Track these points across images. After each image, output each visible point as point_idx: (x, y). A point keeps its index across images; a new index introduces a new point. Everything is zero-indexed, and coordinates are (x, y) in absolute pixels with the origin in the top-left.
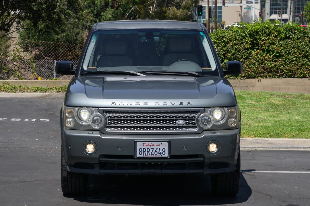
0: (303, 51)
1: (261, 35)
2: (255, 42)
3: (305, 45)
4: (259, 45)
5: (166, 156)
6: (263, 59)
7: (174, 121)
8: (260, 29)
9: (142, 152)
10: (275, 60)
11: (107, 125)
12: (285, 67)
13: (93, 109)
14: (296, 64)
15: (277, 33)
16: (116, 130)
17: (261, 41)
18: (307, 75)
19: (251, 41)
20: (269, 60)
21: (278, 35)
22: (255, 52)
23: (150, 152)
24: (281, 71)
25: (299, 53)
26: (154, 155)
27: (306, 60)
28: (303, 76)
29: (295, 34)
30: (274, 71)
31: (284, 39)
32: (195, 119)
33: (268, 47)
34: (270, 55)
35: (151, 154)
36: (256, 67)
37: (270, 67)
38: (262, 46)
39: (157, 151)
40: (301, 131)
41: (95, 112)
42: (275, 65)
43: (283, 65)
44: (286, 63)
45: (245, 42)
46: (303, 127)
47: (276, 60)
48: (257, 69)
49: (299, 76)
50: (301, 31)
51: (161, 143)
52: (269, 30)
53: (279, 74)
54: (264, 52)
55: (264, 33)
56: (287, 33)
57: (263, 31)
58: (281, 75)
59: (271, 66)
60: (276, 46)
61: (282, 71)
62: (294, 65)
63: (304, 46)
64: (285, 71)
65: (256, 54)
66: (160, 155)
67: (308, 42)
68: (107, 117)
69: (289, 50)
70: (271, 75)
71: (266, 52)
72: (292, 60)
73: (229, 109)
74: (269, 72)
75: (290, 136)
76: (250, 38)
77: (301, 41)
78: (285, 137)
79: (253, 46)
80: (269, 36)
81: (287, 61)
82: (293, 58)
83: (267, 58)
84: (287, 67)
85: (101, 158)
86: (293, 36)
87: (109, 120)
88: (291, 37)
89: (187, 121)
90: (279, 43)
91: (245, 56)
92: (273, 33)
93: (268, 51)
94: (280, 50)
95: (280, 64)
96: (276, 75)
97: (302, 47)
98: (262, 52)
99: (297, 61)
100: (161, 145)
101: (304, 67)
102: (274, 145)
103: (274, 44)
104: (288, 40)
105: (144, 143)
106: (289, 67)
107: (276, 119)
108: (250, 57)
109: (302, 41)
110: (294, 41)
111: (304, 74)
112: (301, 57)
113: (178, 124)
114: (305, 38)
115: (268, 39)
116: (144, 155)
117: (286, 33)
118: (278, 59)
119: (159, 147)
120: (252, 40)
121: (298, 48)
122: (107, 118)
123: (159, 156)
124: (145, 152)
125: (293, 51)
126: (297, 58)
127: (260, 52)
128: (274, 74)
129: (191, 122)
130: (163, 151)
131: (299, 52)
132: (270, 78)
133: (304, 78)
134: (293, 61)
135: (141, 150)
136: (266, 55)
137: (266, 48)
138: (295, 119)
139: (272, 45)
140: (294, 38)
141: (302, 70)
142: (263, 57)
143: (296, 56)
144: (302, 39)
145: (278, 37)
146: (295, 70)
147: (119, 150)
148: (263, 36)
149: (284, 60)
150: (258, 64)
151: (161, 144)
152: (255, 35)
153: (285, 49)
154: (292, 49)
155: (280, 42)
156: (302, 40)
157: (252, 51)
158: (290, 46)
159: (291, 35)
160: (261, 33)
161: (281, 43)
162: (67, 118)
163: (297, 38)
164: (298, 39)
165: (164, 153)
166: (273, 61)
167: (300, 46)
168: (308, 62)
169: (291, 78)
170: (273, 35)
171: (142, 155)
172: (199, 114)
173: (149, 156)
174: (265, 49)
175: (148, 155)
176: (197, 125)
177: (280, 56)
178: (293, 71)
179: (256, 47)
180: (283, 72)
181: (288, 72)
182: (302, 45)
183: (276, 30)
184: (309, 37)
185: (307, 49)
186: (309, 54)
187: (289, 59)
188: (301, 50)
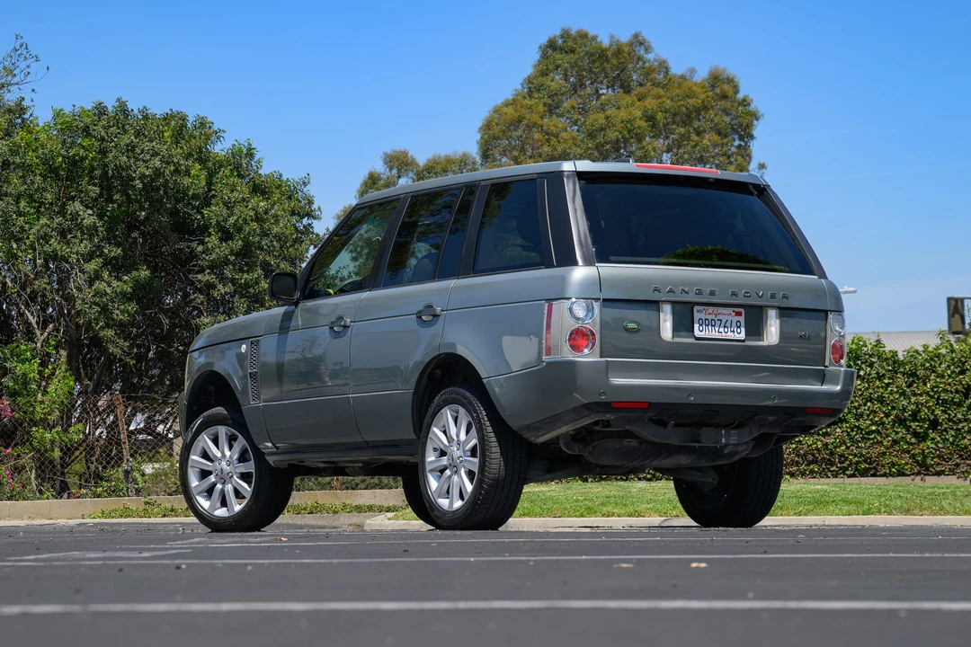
0: (893, 408)
3: (897, 392)
10: (824, 430)
12: (851, 448)
14: (877, 440)
18: (907, 470)
24: (840, 459)
25: (884, 412)
27: (902, 431)
28: (898, 470)
29: (871, 368)
30: (824, 459)
37: (812, 450)
42: (826, 445)
43: (846, 444)
44: (851, 439)
47: (827, 433)
49: (888, 472)
50: (886, 359)
53: (837, 467)
58: (841, 468)
59: (815, 446)
61: (842, 459)
62: (874, 443)
63: (897, 396)
64: (851, 459)
67: (904, 385)
69: (860, 406)
70: (816, 470)
72: (867, 430)
74: (810, 463)
77: (886, 384)
81: (856, 435)
82: (870, 425)
84: (856, 448)
95: (838, 441)
96: (828, 469)
97: (892, 398)
99: (880, 434)
101: (897, 448)
106: (861, 448)
109: (892, 383)
110: (871, 382)
111: (899, 465)
112: (889, 422)
114: (898, 375)
121: (881, 400)
125: (869, 407)
126: (881, 427)
128: (824, 467)
131: (884, 409)
132: (814, 477)
133: (900, 477)
134: (868, 433)
140: (869, 375)
141: (894, 456)
143: (876, 422)
144: (889, 378)
146: (876, 458)
149: (847, 431)
154: (865, 405)
156: (891, 381)
158: (860, 395)
163: (876, 376)
164: (880, 377)
166: (818, 435)
167: (887, 395)
168: (909, 436)
178: (870, 459)
180: (847, 462)
181: (860, 462)
182: (891, 393)
184: (907, 373)
185: (905, 403)
186: (909, 415)
187: (858, 427)
188: (888, 404)
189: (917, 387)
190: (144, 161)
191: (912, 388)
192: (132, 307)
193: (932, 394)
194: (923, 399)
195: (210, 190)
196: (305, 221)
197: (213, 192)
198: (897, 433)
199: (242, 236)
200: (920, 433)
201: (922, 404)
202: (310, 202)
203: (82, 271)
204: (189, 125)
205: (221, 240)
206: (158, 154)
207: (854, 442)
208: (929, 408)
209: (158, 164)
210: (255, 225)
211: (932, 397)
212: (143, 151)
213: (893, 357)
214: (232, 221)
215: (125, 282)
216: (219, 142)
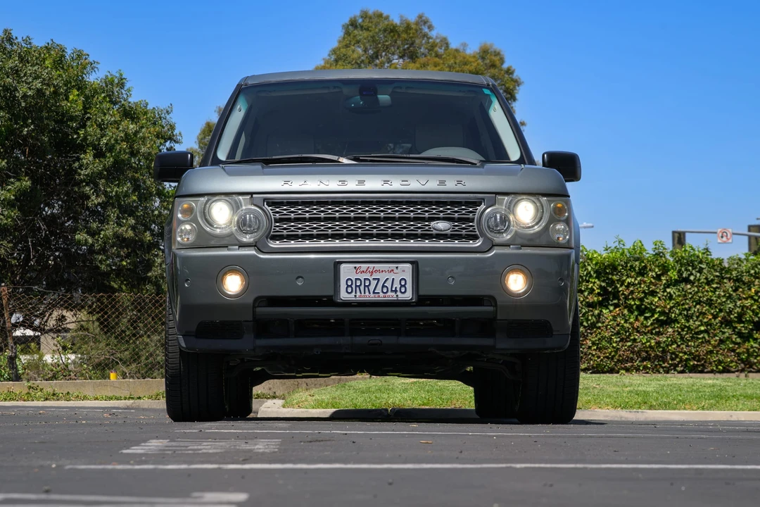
0: (721, 311)
1: (622, 274)
3: (724, 296)
4: (619, 296)
5: (408, 295)
6: (629, 329)
7: (427, 223)
8: (621, 261)
9: (354, 286)
10: (657, 330)
11: (272, 233)
12: (682, 346)
13: (241, 197)
14: (705, 339)
15: (660, 271)
16: (293, 244)
17: (624, 287)
18: (732, 367)
19: (601, 287)
20: (643, 332)
21: (662, 274)
22: (611, 311)
23: (371, 289)
24: (671, 356)
25: (712, 314)
26: (381, 295)
27: (728, 331)
28: (723, 368)
29: (701, 273)
30: (656, 356)
31: (676, 283)
32: (474, 219)
33: (641, 300)
34: (646, 318)
35: (374, 293)
36: (613, 347)
37: (646, 347)
38: (626, 298)
39: (388, 284)
41: (243, 204)
42: (658, 343)
43: (677, 343)
44: (682, 338)
45: (587, 288)
46: (726, 394)
47: (659, 332)
48: (616, 352)
49: (715, 369)
50: (714, 266)
51: (397, 266)
52: (640, 263)
53: (668, 364)
54: (631, 312)
55: (630, 270)
56: (683, 269)
57: (629, 265)
58: (671, 365)
59: (648, 344)
60: (659, 298)
61: (674, 356)
62: (702, 342)
63: (724, 300)
64: (681, 357)
65: (612, 316)
66: (393, 294)
67: (730, 289)
68: (272, 214)
69: (690, 308)
70: (649, 366)
71: (636, 313)
72: (697, 330)
73: (552, 202)
74: (644, 360)
76: (599, 280)
77: (715, 289)
79: (606, 298)
80: (643, 276)
81: (686, 334)
82: (699, 326)
83: (638, 327)
84: (686, 346)
85: (258, 307)
86: (696, 276)
87: (276, 221)
88: (692, 278)
89: (456, 224)
90: (665, 291)
91: (587, 320)
92: (650, 270)
93: (642, 311)
94: (668, 307)
95: (670, 339)
96: (660, 365)
97: (719, 301)
98: (626, 312)
99: (709, 334)
100: (395, 271)
101: (724, 347)
103: (653, 293)
104: (686, 284)
105: (357, 265)
106: (691, 346)
108: (600, 325)
109: (719, 288)
110: (700, 287)
111: (725, 363)
112: (717, 323)
113: (435, 229)
114: (725, 281)
115: (640, 283)
116: (358, 294)
117: (680, 270)
118: (663, 328)
119: (391, 276)
120: (603, 284)
121: (710, 303)
122: (272, 217)
123: (391, 296)
124: (359, 286)
125: (698, 310)
126: (709, 327)
127: (622, 312)
128: (656, 363)
129: (464, 226)
130: (402, 286)
131: (712, 311)
132: (647, 373)
133: (725, 374)
134: (698, 333)
135: (349, 283)
136: (637, 319)
137: (635, 304)
138: (706, 383)
139: (649, 295)
141: (721, 354)
142: (631, 323)
143: (705, 322)
144: (717, 283)
145: (663, 278)
146: (704, 355)
147: (300, 284)
148: (627, 275)
149: (678, 331)
150: (618, 339)
151: (397, 268)
152: (608, 274)
153: (679, 305)
154: (695, 307)
155: (668, 290)
156: (719, 286)
157: (604, 311)
158: (691, 298)
159: (692, 274)
160: (622, 269)
161: (670, 293)
162: (181, 222)
163: (705, 281)
164: (709, 283)
165: (403, 290)
166: (652, 334)
167: (715, 299)
168: (734, 336)
169: (695, 372)
170: (651, 274)
171: (354, 293)
172: (483, 206)
173: (370, 297)
174: (633, 305)
175: (367, 293)
176: (478, 233)
177: (669, 321)
178: (699, 356)
179: (612, 301)
180: (678, 360)
181: (689, 359)
182: (719, 297)
183: (657, 262)
184: (733, 279)
185: (730, 306)
186: (735, 317)
187: (689, 327)
188: (716, 307)
189: (743, 292)
190: (27, 83)
191: (738, 293)
193: (756, 298)
194: (748, 303)
195: (86, 113)
196: (168, 144)
197: (89, 115)
198: (724, 333)
199: (113, 154)
200: (745, 333)
201: (747, 308)
202: (172, 127)
204: (67, 57)
205: (95, 156)
206: (40, 77)
207: (684, 341)
208: (753, 311)
209: (39, 86)
210: (124, 145)
211: (755, 300)
212: (25, 75)
213: (720, 264)
214: (104, 141)
215: (8, 191)
216: (94, 72)
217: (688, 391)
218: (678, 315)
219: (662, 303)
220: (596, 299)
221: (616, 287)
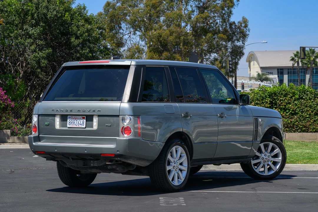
0: (314, 110)
1: (278, 96)
2: (274, 102)
3: (316, 104)
4: (277, 104)
8: (278, 91)
12: (300, 123)
15: (292, 95)
17: (279, 101)
19: (270, 101)
20: (286, 118)
24: (296, 126)
28: (315, 130)
29: (307, 96)
30: (291, 126)
31: (298, 99)
33: (285, 106)
34: (287, 113)
37: (287, 123)
40: (311, 159)
42: (291, 122)
43: (298, 122)
44: (300, 120)
45: (265, 102)
46: (313, 157)
47: (292, 117)
49: (312, 131)
50: (312, 93)
52: (285, 92)
54: (281, 110)
55: (281, 95)
56: (301, 94)
57: (281, 93)
58: (296, 129)
60: (292, 105)
62: (308, 121)
63: (316, 105)
64: (300, 127)
69: (303, 109)
70: (288, 130)
71: (283, 111)
75: (302, 163)
77: (312, 101)
78: (298, 163)
79: (272, 105)
80: (286, 97)
81: (301, 118)
82: (307, 115)
83: (284, 116)
84: (302, 123)
88: (304, 97)
92: (288, 95)
93: (285, 109)
94: (295, 108)
95: (295, 120)
96: (292, 129)
97: (314, 106)
99: (310, 118)
101: (315, 123)
102: (290, 169)
103: (290, 103)
104: (302, 100)
106: (303, 123)
107: (291, 152)
109: (314, 101)
110: (307, 101)
112: (313, 114)
114: (316, 98)
115: (285, 100)
117: (299, 94)
120: (271, 100)
121: (311, 107)
126: (310, 116)
127: (278, 110)
128: (290, 129)
131: (311, 110)
132: (287, 132)
133: (316, 133)
134: (306, 118)
136: (283, 113)
137: (283, 107)
138: (306, 152)
139: (288, 104)
141: (314, 126)
143: (309, 114)
144: (313, 99)
145: (293, 98)
146: (308, 126)
148: (280, 97)
149: (298, 117)
152: (273, 96)
153: (299, 108)
154: (305, 108)
155: (295, 102)
158: (303, 105)
159: (304, 96)
160: (278, 94)
161: (296, 103)
163: (309, 99)
164: (310, 99)
166: (289, 118)
167: (312, 105)
169: (305, 132)
177: (295, 113)
178: (306, 126)
179: (274, 106)
180: (298, 128)
181: (303, 128)
182: (314, 104)
183: (291, 92)
187: (302, 116)
190: (50, 12)
192: (46, 62)
195: (71, 22)
197: (73, 22)
198: (315, 118)
199: (82, 38)
203: (29, 49)
205: (76, 38)
206: (55, 10)
207: (301, 121)
209: (55, 13)
210: (87, 34)
212: (50, 9)
214: (79, 32)
215: (44, 53)
216: (73, 4)
217: (300, 156)
218: (299, 111)
219: (293, 107)
220: (268, 105)
221: (276, 101)
